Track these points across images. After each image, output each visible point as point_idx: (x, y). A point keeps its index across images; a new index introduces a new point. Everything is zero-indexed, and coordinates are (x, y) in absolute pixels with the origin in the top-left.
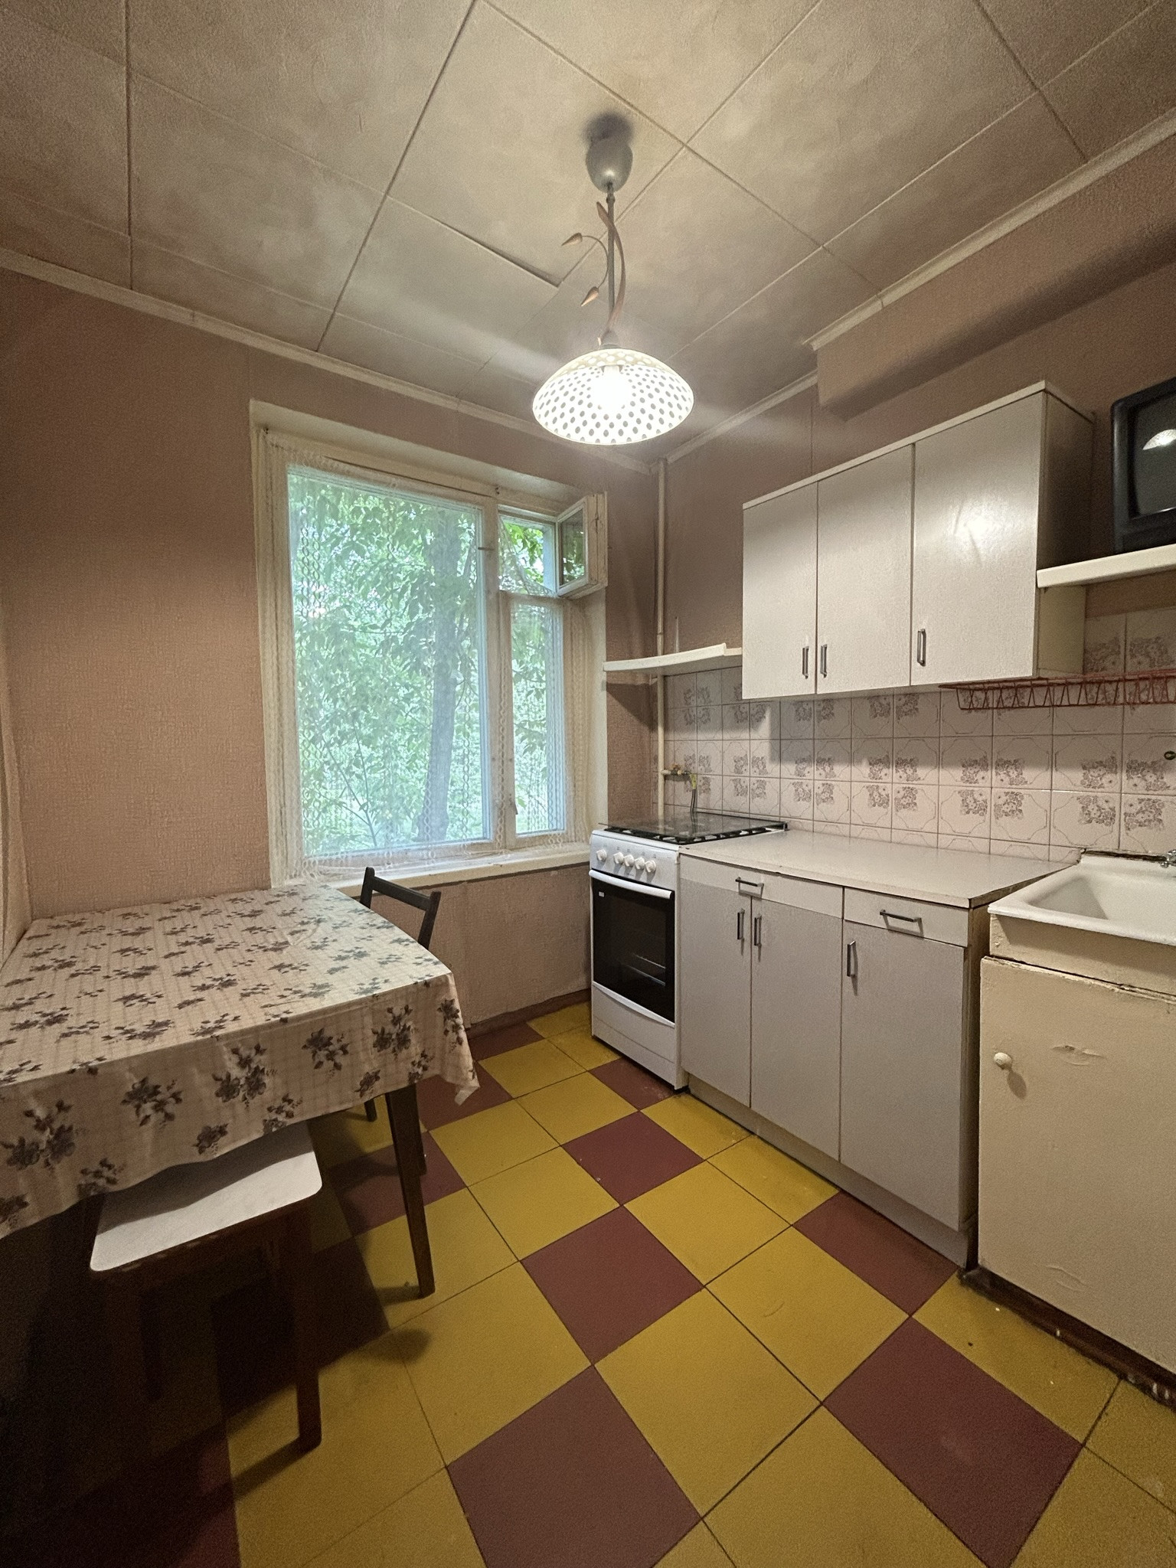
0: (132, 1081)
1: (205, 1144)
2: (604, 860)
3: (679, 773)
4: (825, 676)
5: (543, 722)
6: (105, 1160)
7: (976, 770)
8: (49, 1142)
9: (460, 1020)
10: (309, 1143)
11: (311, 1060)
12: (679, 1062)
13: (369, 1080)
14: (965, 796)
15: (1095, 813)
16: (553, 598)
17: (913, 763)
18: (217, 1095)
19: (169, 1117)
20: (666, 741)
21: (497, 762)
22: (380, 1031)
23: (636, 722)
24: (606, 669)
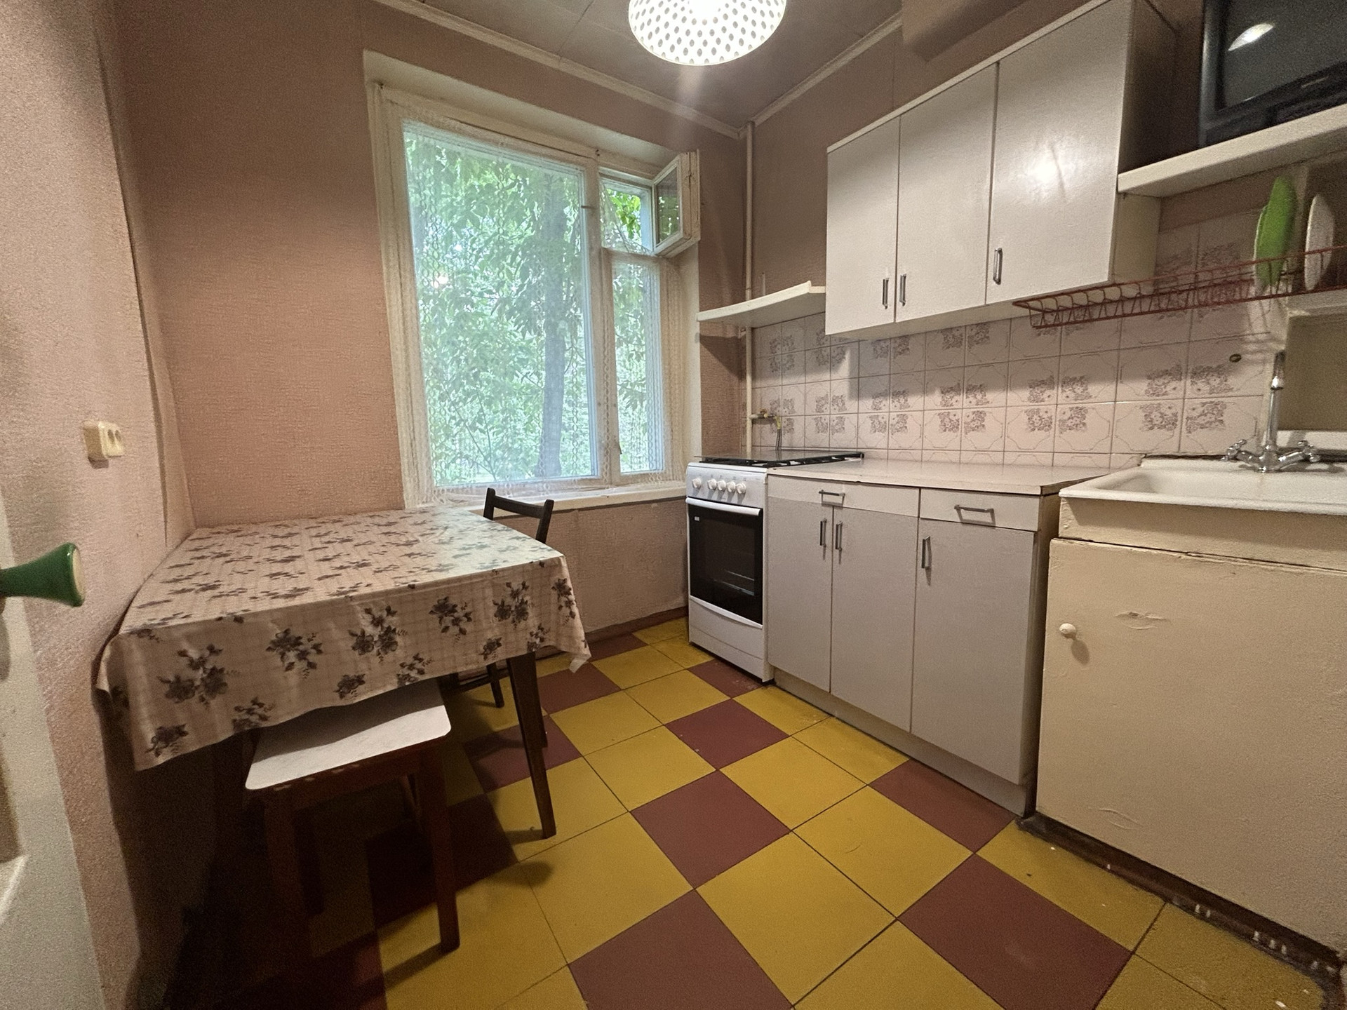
0: (276, 632)
1: (344, 689)
2: (699, 488)
3: (765, 416)
4: (904, 304)
5: (643, 382)
6: (256, 698)
7: (1043, 390)
8: (202, 679)
9: (572, 597)
10: (440, 699)
11: (438, 624)
12: (767, 658)
13: (492, 646)
14: (1031, 414)
15: (1157, 421)
16: (650, 256)
17: (982, 388)
18: (354, 648)
19: (312, 666)
20: (753, 389)
21: (602, 406)
22: (500, 603)
23: (727, 372)
24: (700, 319)
